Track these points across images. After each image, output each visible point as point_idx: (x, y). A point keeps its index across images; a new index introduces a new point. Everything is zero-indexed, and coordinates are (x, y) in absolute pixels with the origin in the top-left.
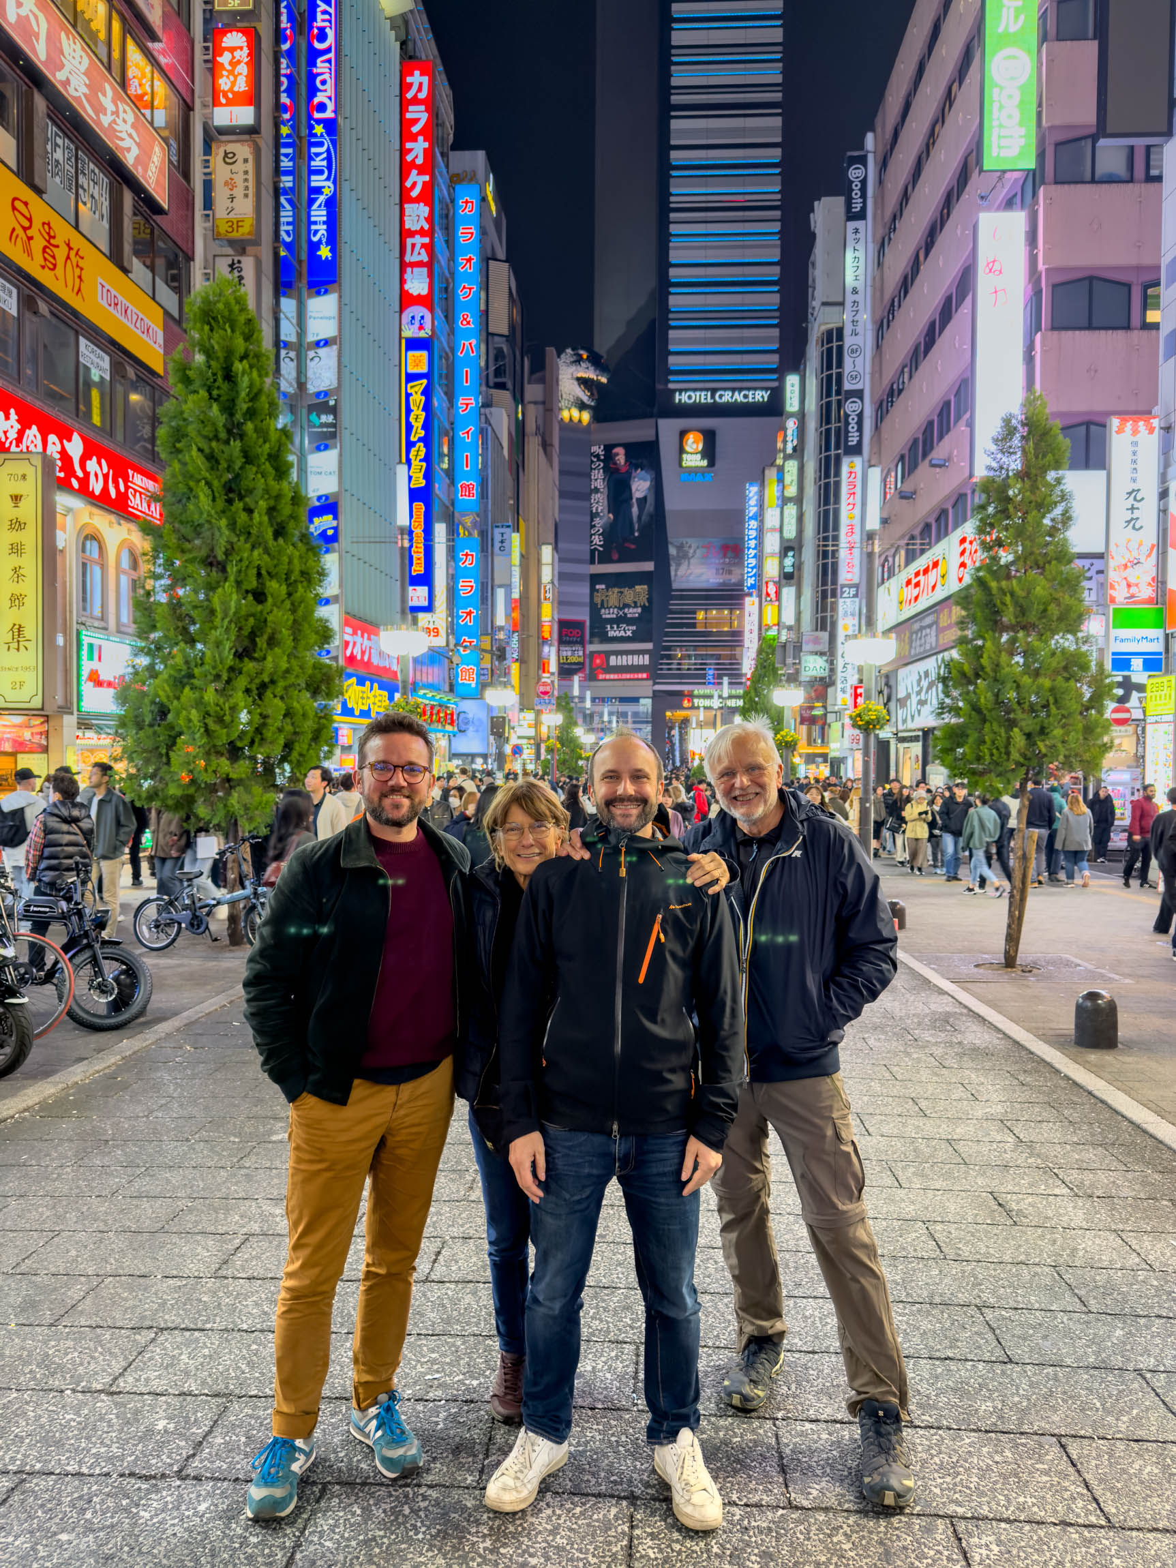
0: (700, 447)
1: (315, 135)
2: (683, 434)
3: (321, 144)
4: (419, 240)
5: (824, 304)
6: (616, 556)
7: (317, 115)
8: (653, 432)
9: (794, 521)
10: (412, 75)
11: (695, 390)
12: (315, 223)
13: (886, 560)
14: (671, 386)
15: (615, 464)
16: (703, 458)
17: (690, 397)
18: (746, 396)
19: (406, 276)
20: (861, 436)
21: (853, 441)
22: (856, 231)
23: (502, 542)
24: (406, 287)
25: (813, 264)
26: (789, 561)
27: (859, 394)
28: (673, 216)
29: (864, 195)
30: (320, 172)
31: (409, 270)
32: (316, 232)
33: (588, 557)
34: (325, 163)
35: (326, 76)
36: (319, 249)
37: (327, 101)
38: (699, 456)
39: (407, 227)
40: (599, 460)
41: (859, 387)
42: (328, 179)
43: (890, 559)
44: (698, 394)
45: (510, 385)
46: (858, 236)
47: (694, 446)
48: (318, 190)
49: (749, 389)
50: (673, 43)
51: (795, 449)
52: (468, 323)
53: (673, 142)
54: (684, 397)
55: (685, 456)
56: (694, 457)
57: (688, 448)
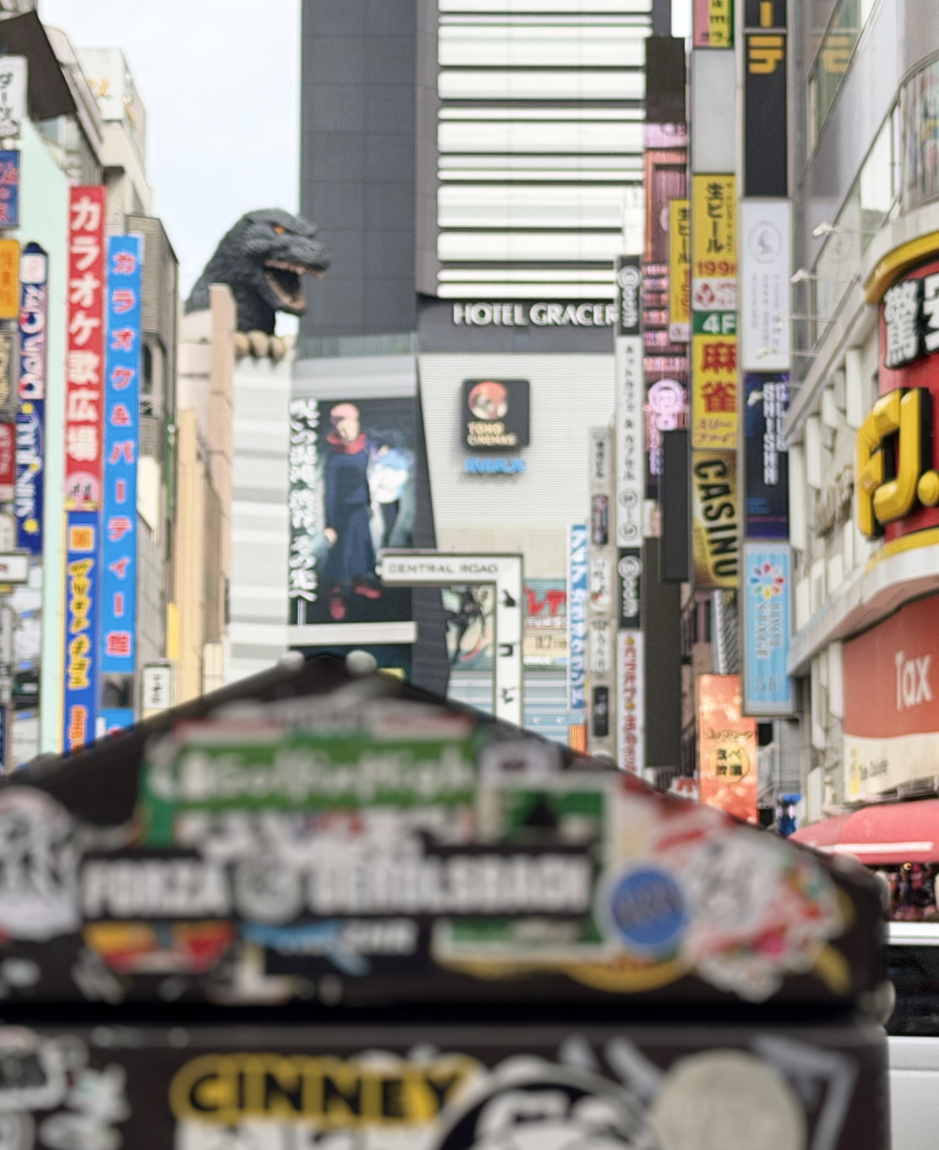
0: (502, 410)
2: (469, 384)
4: (84, 395)
6: (339, 612)
7: (26, 395)
8: (411, 380)
10: (81, 203)
12: (21, 498)
14: (444, 292)
15: (338, 435)
16: (507, 432)
17: (482, 314)
18: (589, 314)
22: (630, 350)
31: (73, 430)
32: (22, 507)
33: (284, 612)
34: (33, 441)
35: (35, 359)
38: (498, 428)
40: (307, 427)
42: (36, 455)
44: (496, 309)
47: (491, 408)
48: (25, 467)
49: (593, 302)
54: (472, 313)
55: (472, 426)
56: (489, 428)
57: (479, 412)
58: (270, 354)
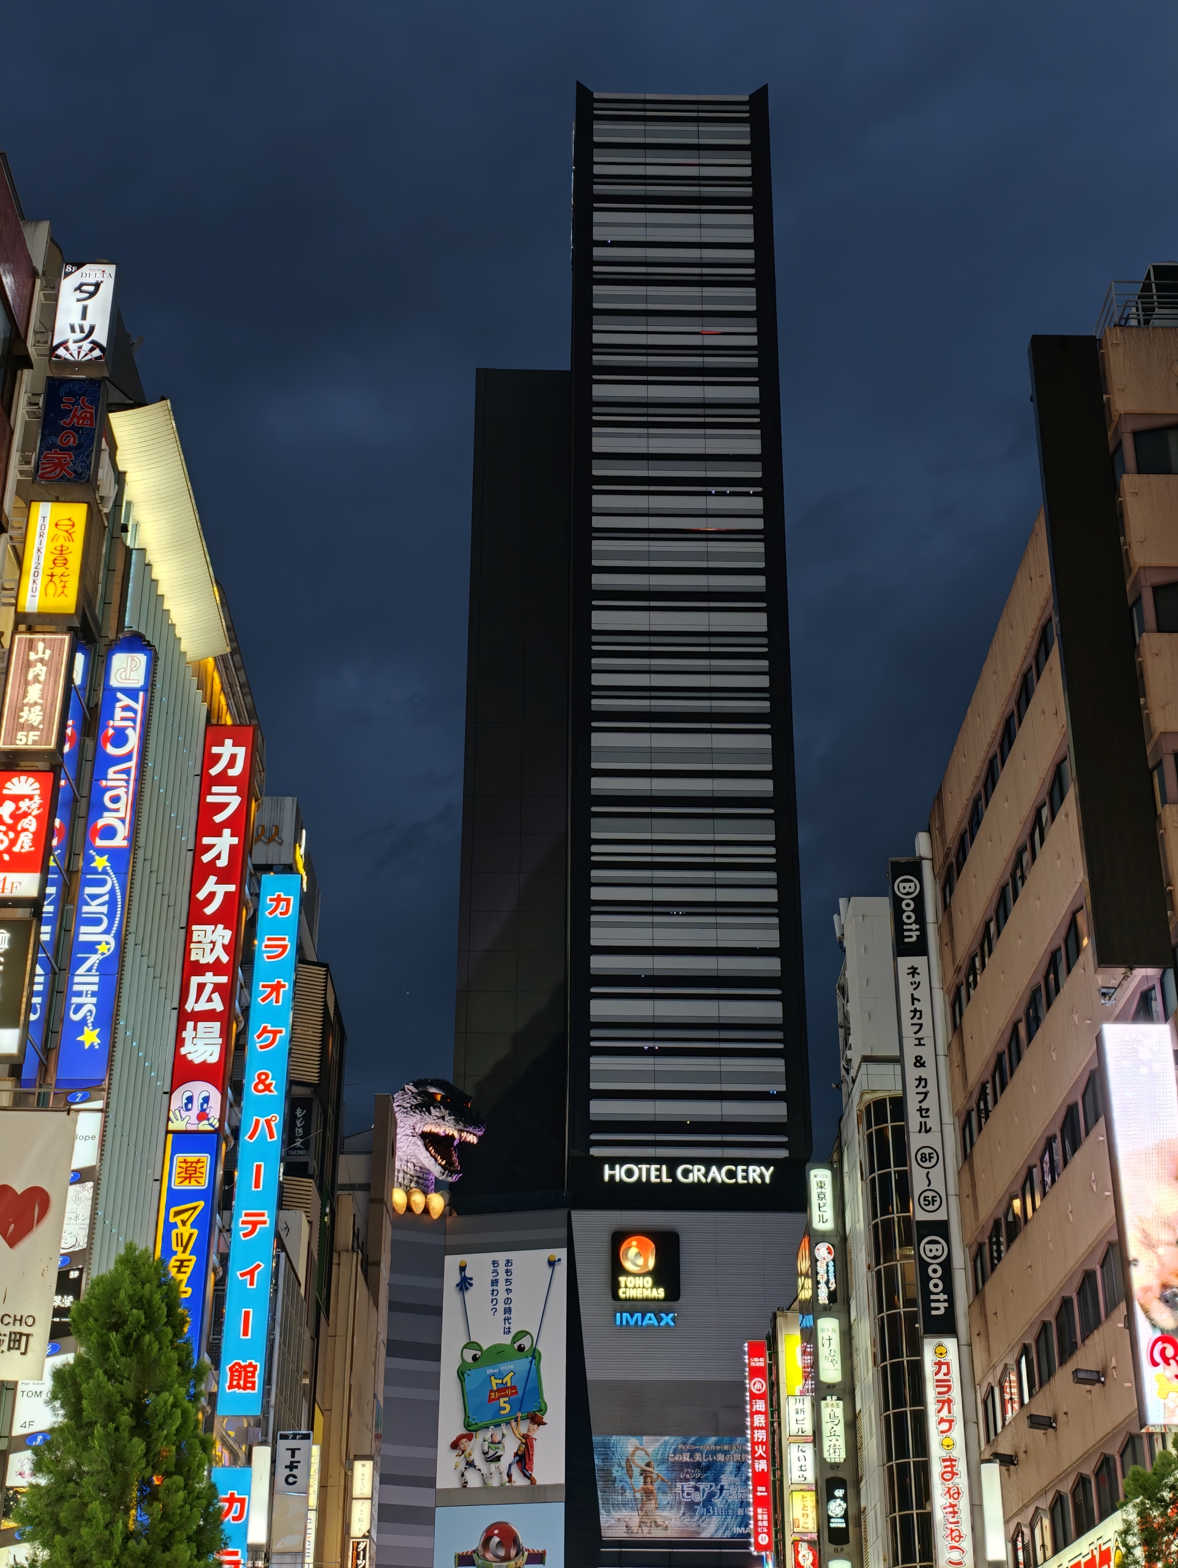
0: (651, 1263)
1: (95, 871)
2: (618, 1238)
3: (102, 883)
4: (210, 978)
5: (866, 1059)
7: (99, 843)
8: (563, 1233)
9: (840, 1429)
10: (222, 744)
11: (638, 1161)
12: (79, 994)
13: (1018, 1531)
14: (595, 1152)
16: (656, 1284)
17: (629, 1173)
18: (731, 1174)
19: (184, 1034)
20: (951, 1301)
21: (940, 1309)
22: (914, 971)
23: (292, 1466)
24: (183, 1051)
25: (843, 990)
26: (836, 1508)
27: (941, 1229)
28: (596, 874)
29: (921, 919)
30: (97, 922)
31: (190, 1025)
32: (79, 1007)
34: (104, 909)
35: (121, 792)
36: (82, 1033)
37: (118, 825)
38: (648, 1281)
39: (193, 958)
41: (940, 1216)
42: (107, 931)
43: (1026, 1531)
44: (644, 1167)
45: (313, 1166)
46: (917, 978)
47: (640, 1261)
48: (91, 947)
49: (736, 1162)
50: (594, 627)
51: (832, 1296)
52: (267, 1088)
53: (594, 765)
54: (620, 1173)
55: (622, 1279)
56: (639, 1281)
57: (628, 1265)
58: (426, 1210)
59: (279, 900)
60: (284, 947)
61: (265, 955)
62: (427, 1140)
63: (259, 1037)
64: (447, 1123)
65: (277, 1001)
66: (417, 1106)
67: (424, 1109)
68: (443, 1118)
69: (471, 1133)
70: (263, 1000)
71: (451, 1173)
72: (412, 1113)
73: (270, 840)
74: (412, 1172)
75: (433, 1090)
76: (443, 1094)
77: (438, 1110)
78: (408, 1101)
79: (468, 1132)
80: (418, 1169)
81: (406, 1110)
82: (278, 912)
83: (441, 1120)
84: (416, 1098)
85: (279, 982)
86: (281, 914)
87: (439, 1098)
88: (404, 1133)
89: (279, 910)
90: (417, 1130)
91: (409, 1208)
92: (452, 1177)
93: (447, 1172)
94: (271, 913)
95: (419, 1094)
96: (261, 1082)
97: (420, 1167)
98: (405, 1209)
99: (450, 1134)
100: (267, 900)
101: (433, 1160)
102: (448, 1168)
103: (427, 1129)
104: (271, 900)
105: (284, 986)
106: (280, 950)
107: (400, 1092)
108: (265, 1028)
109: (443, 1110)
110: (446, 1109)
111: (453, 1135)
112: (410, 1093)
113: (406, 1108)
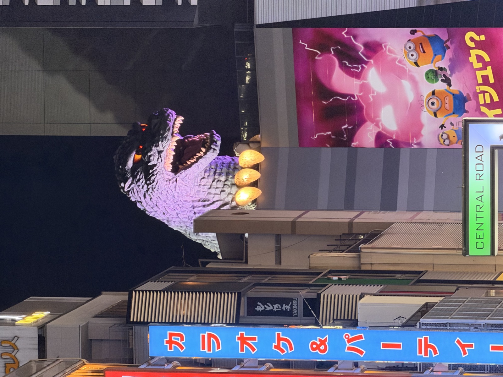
52: (323, 342)
58: (256, 167)
59: (170, 342)
60: (210, 336)
61: (216, 351)
62: (180, 167)
63: (283, 351)
64: (166, 148)
65: (255, 339)
66: (147, 178)
67: (151, 171)
68: (160, 152)
69: (174, 123)
70: (253, 350)
71: (213, 142)
72: (155, 183)
73: (14, 348)
74: (211, 180)
75: (130, 164)
76: (134, 153)
77: (152, 158)
78: (141, 187)
79: (173, 127)
80: (207, 174)
81: (151, 190)
82: (181, 343)
83: (162, 154)
84: (139, 180)
85: (239, 339)
86: (182, 340)
87: (138, 157)
88: (173, 190)
89: (179, 342)
90: (170, 178)
91: (255, 184)
92: (217, 140)
93: (212, 146)
94: (182, 348)
95: (134, 177)
96: (318, 347)
97: (205, 172)
98: (255, 188)
99: (176, 144)
100: (170, 351)
101: (200, 161)
102: (207, 145)
103: (170, 167)
104: (171, 348)
105: (242, 334)
106: (212, 339)
107: (131, 195)
108: (275, 347)
109: (152, 153)
110: (151, 150)
111: (177, 142)
112: (133, 186)
113: (149, 189)
